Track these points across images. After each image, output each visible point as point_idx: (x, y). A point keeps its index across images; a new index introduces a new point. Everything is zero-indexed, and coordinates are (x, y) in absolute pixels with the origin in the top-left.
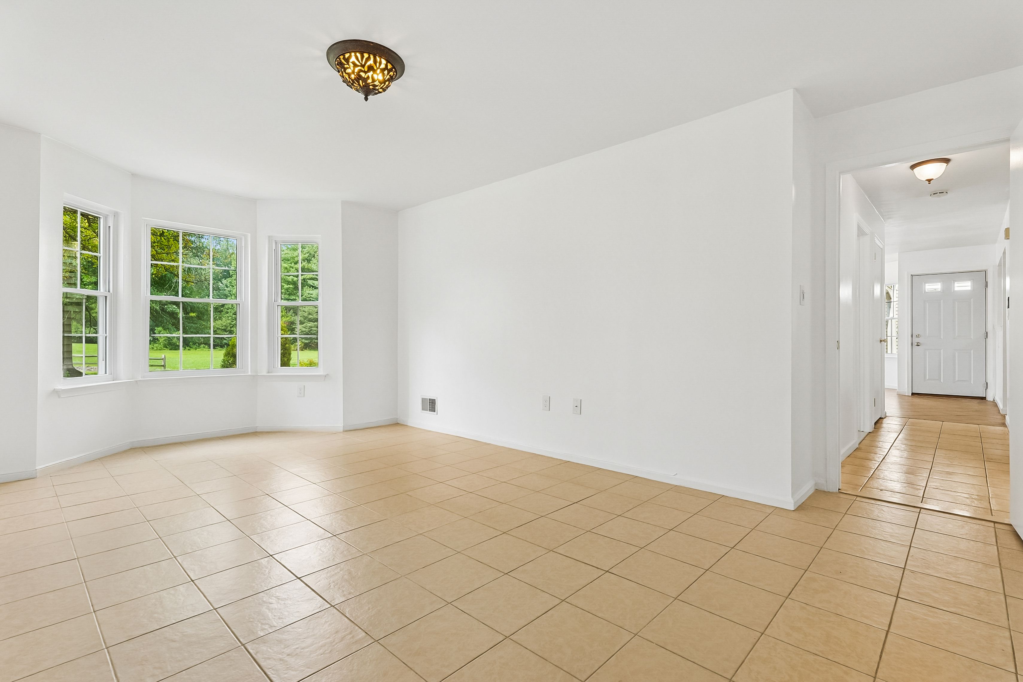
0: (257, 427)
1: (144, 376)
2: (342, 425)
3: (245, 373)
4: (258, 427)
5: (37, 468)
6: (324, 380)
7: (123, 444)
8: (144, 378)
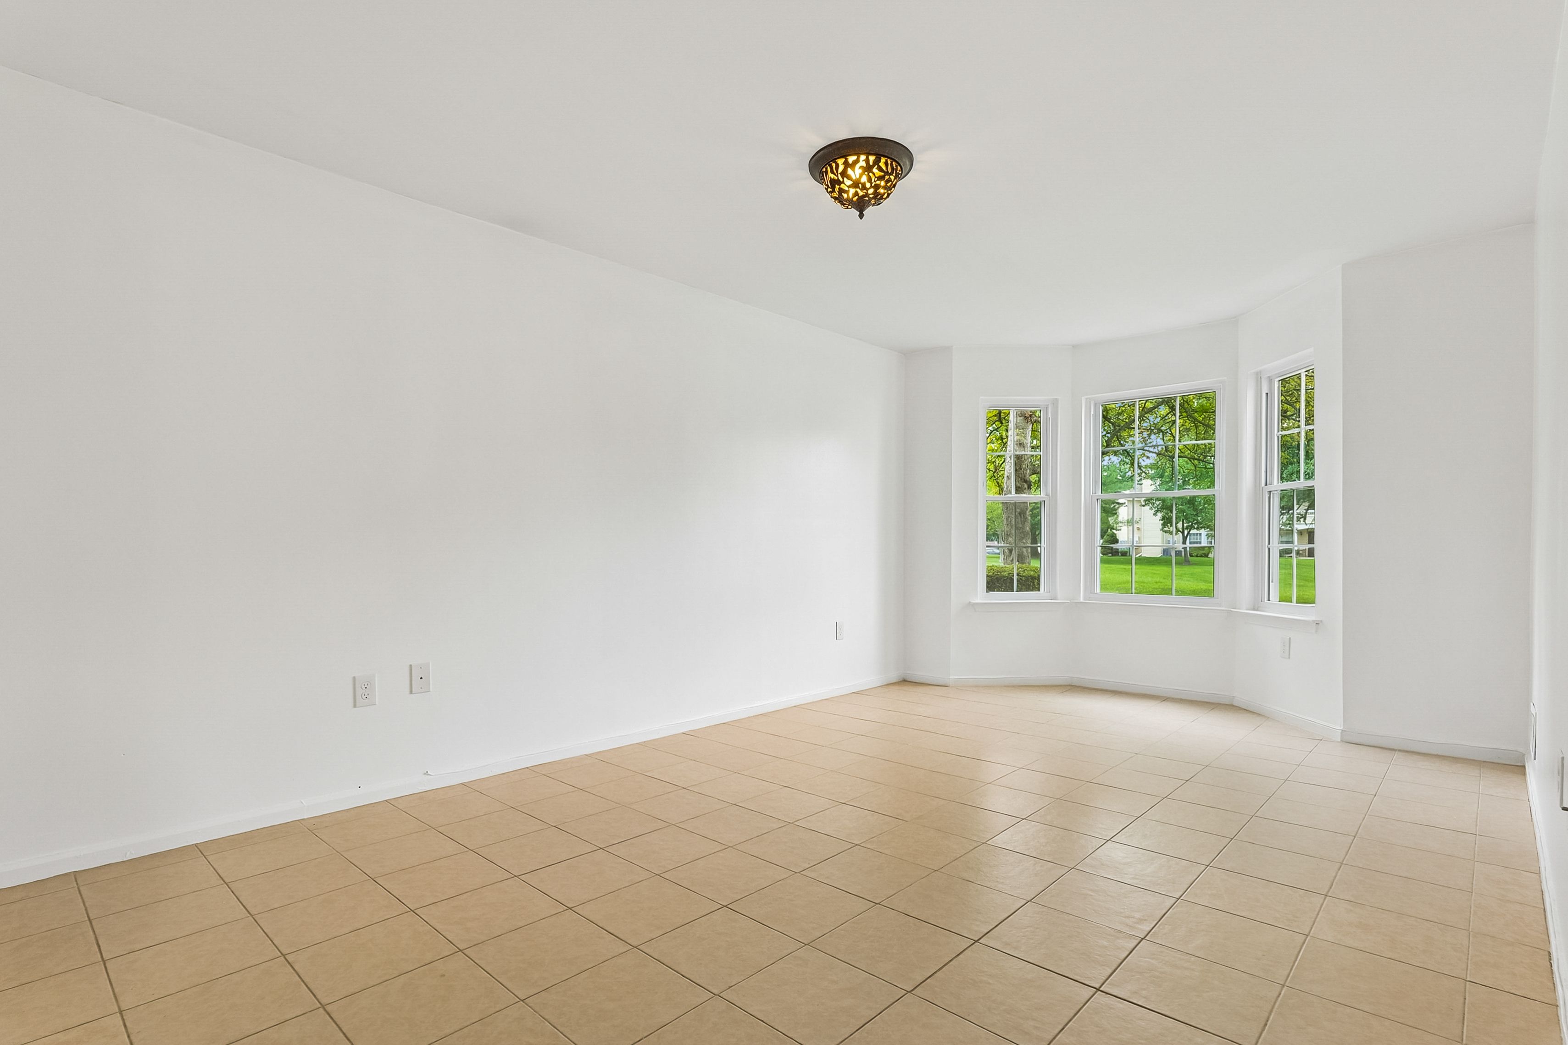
0: (1234, 697)
1: (1089, 598)
2: (1342, 728)
3: (1220, 607)
4: (1236, 698)
5: (951, 677)
6: (1316, 631)
7: (1058, 677)
8: (1089, 600)
